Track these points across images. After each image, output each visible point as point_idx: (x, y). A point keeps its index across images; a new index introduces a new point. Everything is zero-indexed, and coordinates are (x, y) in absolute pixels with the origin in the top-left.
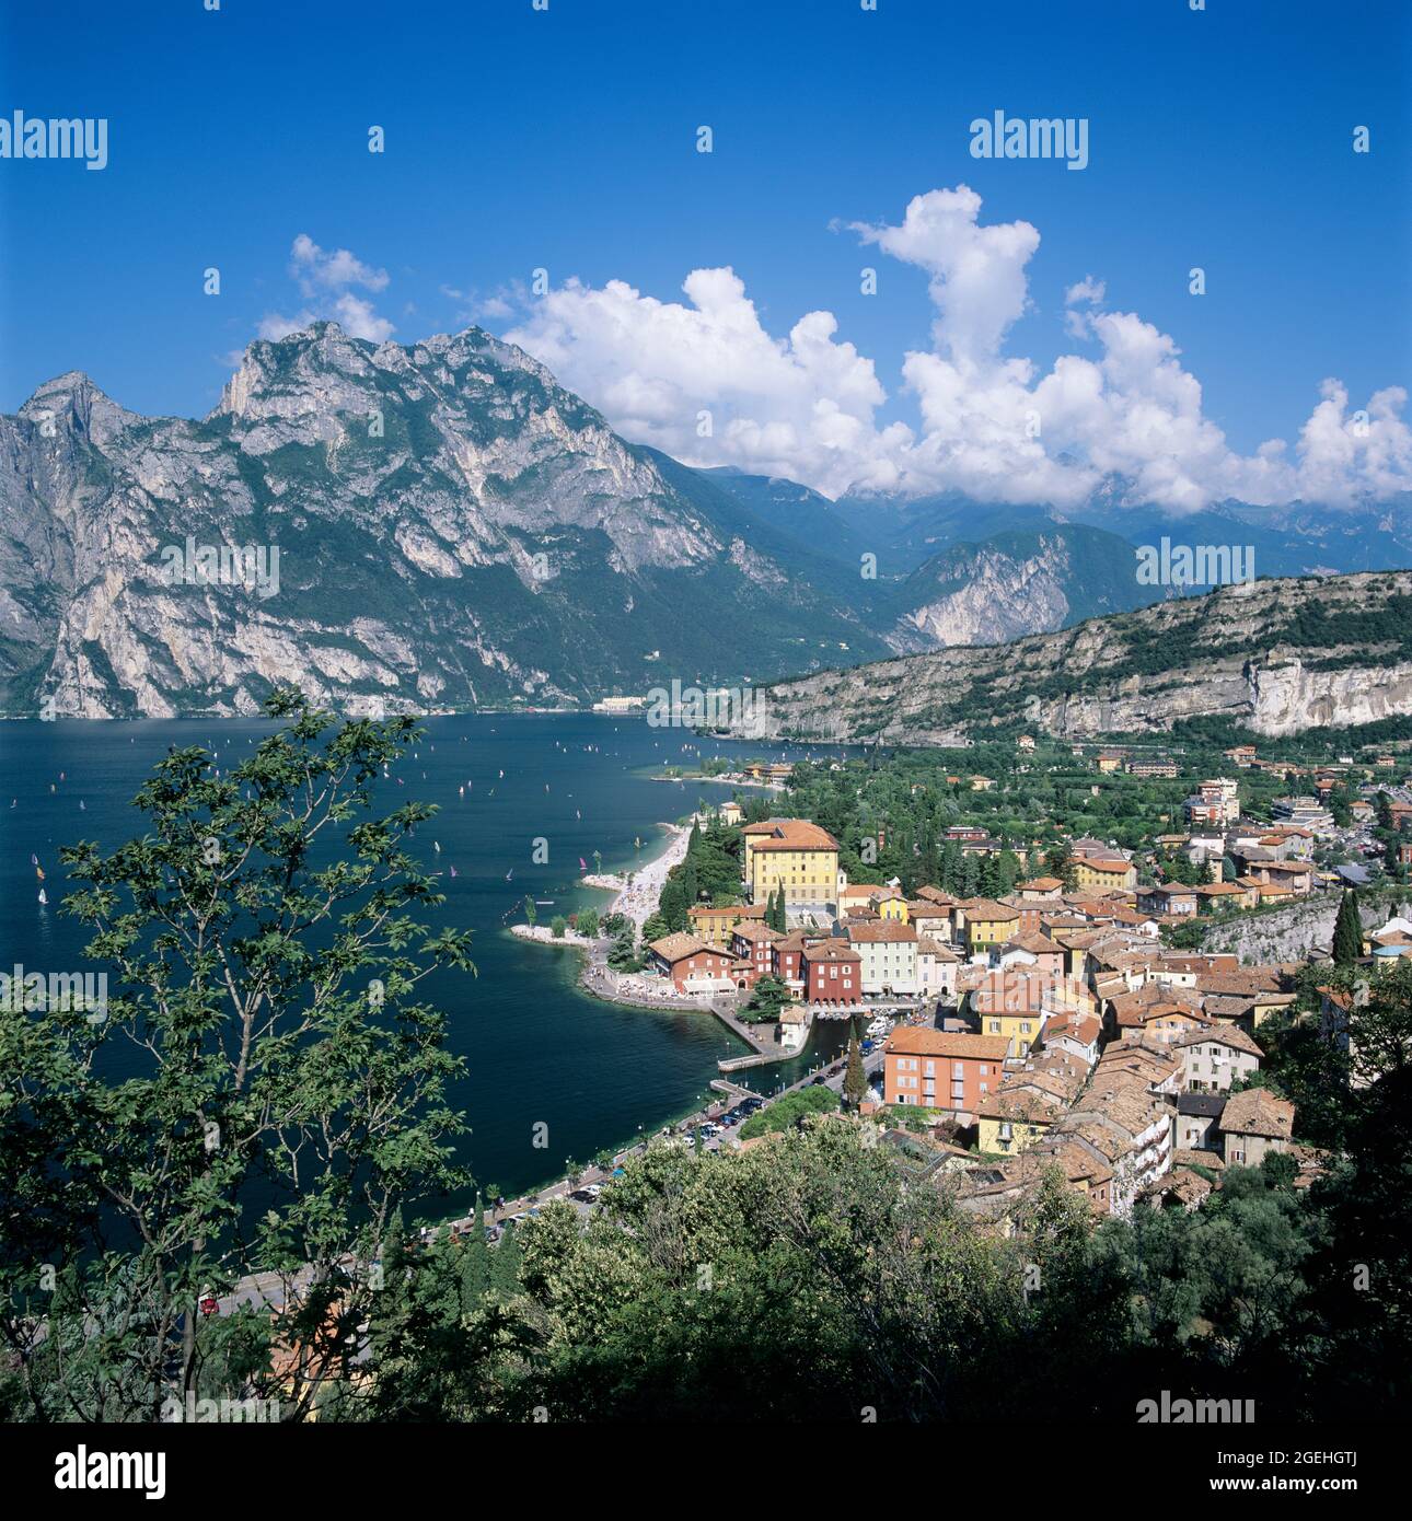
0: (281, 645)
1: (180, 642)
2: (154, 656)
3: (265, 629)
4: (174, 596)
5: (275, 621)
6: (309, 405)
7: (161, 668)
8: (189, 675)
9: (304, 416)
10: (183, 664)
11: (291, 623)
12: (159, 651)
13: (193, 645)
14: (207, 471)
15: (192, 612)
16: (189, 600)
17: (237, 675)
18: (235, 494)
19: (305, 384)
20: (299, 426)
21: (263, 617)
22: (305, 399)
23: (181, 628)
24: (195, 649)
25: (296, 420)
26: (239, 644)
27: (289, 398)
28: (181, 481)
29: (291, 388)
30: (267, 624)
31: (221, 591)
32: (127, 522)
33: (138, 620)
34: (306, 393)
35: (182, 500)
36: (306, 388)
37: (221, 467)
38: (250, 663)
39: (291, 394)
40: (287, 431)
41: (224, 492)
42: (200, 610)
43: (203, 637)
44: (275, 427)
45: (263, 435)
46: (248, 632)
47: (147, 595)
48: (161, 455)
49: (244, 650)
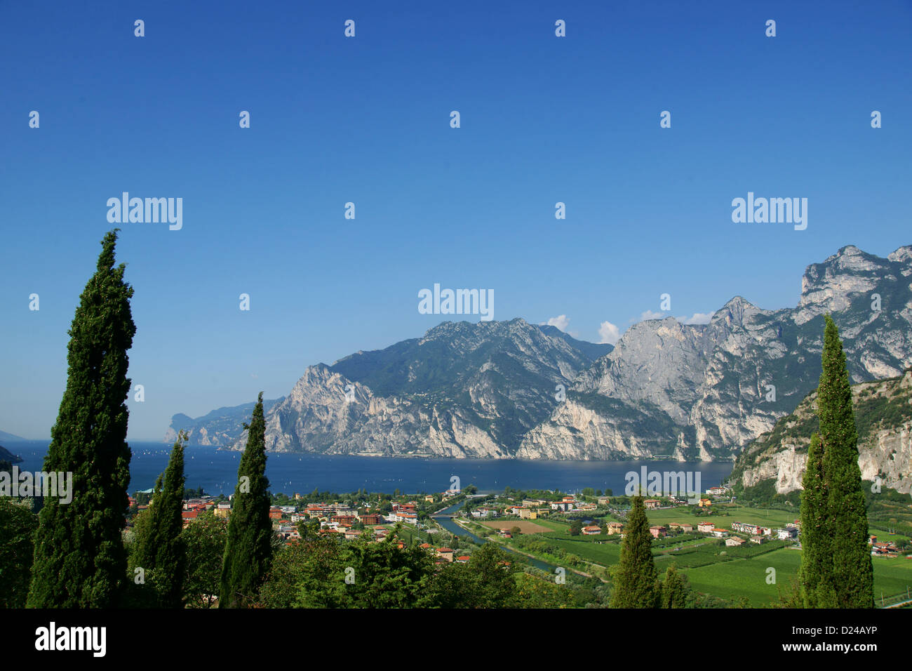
0: (766, 425)
1: (721, 424)
2: (710, 433)
3: (758, 417)
4: (721, 403)
5: (764, 413)
6: (828, 293)
7: (712, 438)
8: (725, 441)
9: (827, 300)
10: (723, 436)
11: (773, 413)
12: (712, 429)
13: (728, 426)
14: (759, 339)
15: (728, 410)
16: (727, 405)
17: (744, 441)
18: (772, 348)
19: (827, 283)
20: (823, 306)
21: (758, 411)
22: (826, 291)
23: (722, 418)
24: (728, 428)
25: (822, 303)
26: (747, 425)
27: (817, 292)
28: (743, 346)
29: (819, 287)
30: (760, 415)
31: (747, 399)
32: (712, 370)
33: (706, 415)
34: (827, 288)
35: (743, 354)
36: (827, 285)
37: (767, 336)
38: (752, 434)
39: (819, 290)
40: (816, 309)
41: (766, 348)
42: (733, 409)
43: (733, 423)
44: (809, 309)
45: (803, 314)
46: (752, 419)
47: (711, 404)
48: (735, 335)
49: (750, 428)
